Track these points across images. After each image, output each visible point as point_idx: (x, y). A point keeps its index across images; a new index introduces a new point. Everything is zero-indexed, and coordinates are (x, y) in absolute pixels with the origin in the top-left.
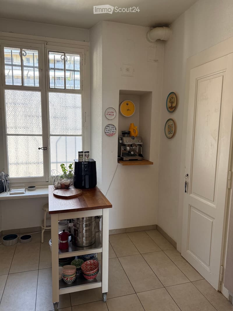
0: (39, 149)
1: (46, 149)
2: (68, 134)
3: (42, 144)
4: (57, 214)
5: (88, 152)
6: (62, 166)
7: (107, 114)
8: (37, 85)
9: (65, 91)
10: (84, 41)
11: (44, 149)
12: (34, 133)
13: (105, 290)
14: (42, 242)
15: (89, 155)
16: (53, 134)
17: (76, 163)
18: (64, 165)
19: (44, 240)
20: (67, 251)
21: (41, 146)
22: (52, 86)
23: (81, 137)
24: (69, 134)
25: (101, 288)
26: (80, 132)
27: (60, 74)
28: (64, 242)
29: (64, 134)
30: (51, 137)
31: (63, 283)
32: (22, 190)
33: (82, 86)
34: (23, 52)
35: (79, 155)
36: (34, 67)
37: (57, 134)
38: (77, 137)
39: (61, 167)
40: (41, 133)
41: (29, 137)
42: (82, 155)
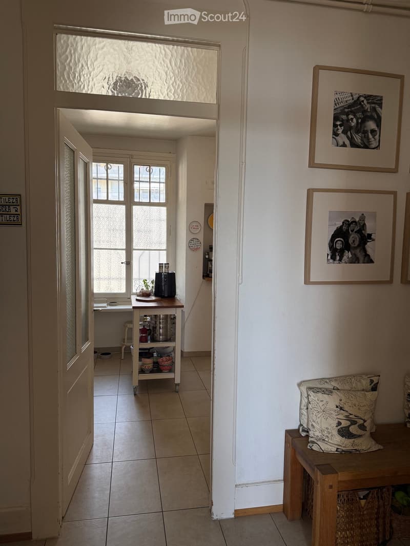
0: (122, 263)
1: (129, 263)
2: (151, 248)
3: (125, 259)
4: (139, 310)
5: (168, 264)
6: (145, 281)
7: (191, 227)
8: (122, 199)
9: (150, 204)
10: (170, 153)
11: (127, 264)
12: (117, 248)
13: (177, 381)
14: (123, 358)
15: (168, 267)
16: (136, 248)
17: (156, 274)
18: (146, 280)
19: (124, 357)
20: (146, 341)
21: (124, 260)
22: (136, 200)
23: (165, 252)
24: (153, 248)
25: (174, 379)
26: (164, 247)
27: (145, 186)
28: (144, 335)
29: (148, 248)
30: (134, 251)
31: (142, 371)
32: (105, 305)
33: (167, 199)
34: (109, 166)
35: (160, 267)
36: (119, 180)
37: (140, 248)
38: (161, 251)
39: (143, 283)
40: (124, 248)
41: (112, 251)
42: (162, 267)
